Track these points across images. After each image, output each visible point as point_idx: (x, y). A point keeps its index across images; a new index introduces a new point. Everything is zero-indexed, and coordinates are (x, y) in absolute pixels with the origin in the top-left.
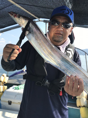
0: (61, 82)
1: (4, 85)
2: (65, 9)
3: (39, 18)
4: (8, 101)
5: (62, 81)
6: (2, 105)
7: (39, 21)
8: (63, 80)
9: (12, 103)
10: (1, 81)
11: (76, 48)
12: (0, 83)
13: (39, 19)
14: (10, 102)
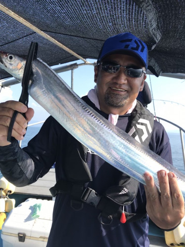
0: (122, 192)
1: (7, 196)
2: (130, 40)
3: (85, 58)
4: (19, 234)
5: (124, 190)
6: (4, 242)
7: (85, 64)
8: (126, 190)
9: (26, 237)
10: (3, 189)
11: (159, 118)
12: (1, 193)
13: (84, 61)
14: (21, 237)
